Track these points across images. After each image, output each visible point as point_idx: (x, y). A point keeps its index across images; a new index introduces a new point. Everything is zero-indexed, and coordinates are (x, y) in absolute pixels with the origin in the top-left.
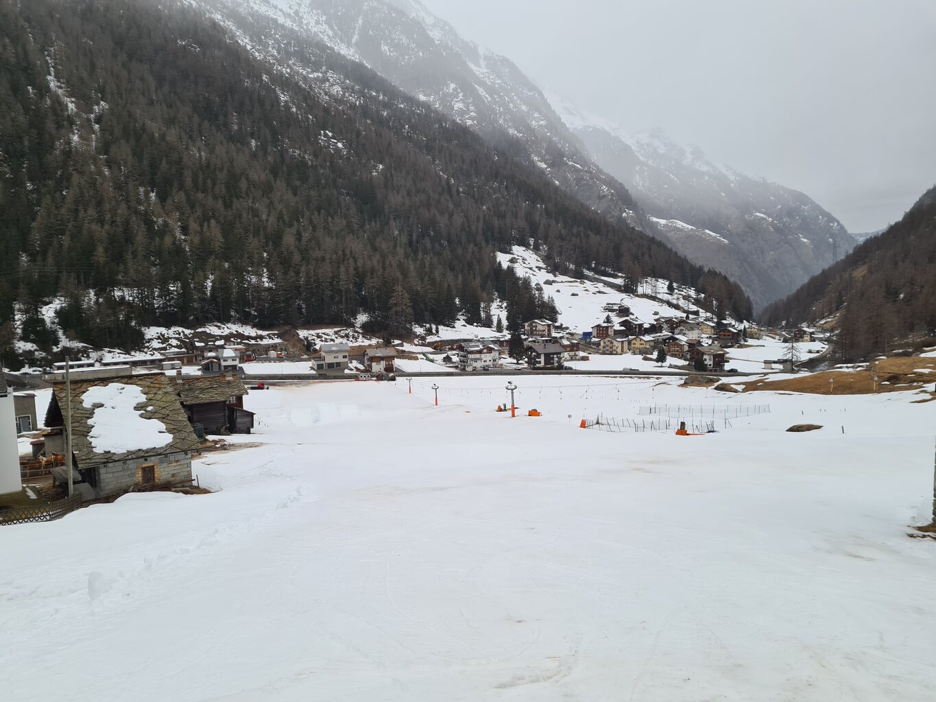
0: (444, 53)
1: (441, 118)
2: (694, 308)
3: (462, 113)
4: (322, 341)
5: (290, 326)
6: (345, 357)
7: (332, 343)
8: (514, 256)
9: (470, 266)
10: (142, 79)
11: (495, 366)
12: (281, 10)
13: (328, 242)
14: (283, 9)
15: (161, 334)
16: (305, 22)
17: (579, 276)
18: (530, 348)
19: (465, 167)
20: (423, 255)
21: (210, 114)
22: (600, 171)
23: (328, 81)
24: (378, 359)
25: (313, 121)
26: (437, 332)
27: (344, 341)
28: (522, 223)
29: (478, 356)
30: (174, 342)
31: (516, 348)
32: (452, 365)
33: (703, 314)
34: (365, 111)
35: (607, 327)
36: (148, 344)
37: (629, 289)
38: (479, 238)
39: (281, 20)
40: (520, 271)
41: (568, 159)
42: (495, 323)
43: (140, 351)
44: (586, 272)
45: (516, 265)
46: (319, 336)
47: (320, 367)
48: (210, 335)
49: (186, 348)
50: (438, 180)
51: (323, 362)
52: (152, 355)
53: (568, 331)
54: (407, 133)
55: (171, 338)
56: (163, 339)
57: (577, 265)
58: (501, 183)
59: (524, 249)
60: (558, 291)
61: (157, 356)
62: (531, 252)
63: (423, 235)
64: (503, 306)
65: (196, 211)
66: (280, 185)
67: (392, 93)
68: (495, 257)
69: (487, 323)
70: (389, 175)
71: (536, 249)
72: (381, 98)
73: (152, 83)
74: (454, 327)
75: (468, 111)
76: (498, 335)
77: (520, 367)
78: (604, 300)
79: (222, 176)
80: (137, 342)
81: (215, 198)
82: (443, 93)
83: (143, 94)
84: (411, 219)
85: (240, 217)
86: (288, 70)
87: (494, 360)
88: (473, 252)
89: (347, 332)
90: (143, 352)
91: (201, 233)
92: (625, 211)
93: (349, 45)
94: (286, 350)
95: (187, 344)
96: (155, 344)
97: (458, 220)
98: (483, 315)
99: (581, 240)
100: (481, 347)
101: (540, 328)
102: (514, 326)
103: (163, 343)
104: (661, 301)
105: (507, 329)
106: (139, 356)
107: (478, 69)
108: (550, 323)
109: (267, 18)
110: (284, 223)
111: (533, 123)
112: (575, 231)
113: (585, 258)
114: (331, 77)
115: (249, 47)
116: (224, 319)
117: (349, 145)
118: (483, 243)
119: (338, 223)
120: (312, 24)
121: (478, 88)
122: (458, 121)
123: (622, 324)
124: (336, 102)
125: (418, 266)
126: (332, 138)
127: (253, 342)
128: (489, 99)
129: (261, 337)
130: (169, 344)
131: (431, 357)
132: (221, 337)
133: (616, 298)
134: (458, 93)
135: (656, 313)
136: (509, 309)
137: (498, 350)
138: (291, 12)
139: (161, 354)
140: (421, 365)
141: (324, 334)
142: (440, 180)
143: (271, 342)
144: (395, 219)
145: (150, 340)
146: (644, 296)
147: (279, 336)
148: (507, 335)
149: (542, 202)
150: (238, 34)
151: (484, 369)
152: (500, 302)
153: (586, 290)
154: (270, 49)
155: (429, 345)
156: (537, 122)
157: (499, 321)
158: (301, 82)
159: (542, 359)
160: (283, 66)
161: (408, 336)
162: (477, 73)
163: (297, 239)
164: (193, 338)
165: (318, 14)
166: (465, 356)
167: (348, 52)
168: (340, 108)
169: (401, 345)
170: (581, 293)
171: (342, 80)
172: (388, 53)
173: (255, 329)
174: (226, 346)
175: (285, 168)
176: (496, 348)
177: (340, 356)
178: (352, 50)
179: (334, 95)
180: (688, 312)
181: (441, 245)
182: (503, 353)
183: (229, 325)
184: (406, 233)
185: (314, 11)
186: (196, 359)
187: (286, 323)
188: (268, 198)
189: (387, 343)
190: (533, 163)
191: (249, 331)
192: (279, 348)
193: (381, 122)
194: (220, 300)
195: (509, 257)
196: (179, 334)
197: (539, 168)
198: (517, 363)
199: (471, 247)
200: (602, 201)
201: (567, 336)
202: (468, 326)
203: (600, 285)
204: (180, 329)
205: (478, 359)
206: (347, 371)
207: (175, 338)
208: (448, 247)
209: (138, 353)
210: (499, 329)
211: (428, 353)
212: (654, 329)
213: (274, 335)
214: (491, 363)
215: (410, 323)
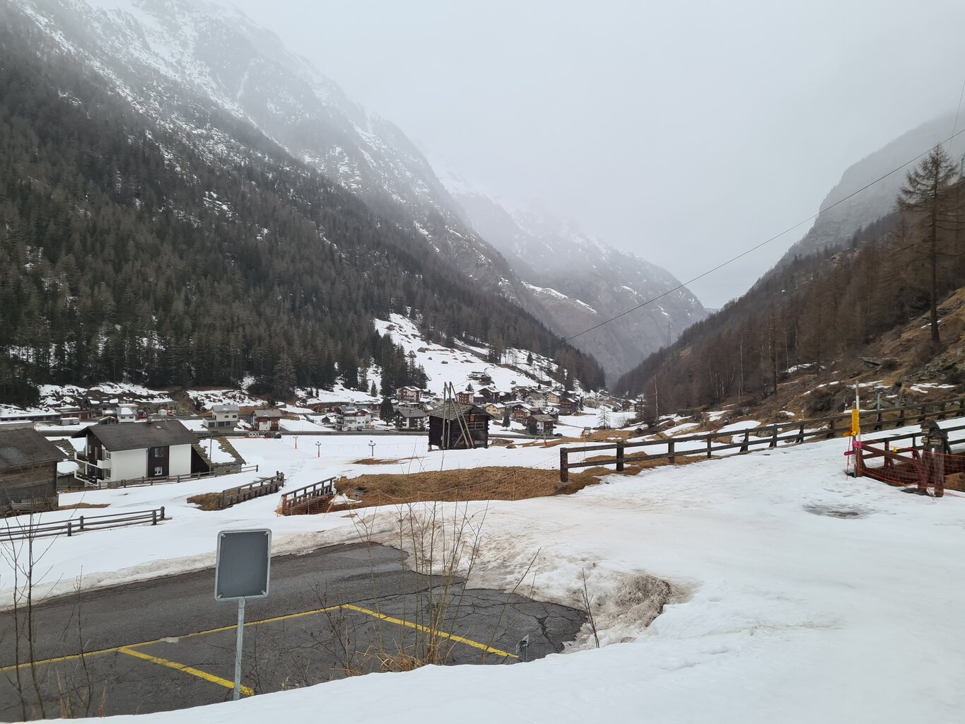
0: (331, 116)
1: (325, 183)
2: (547, 378)
3: (347, 176)
4: (210, 401)
5: (180, 387)
6: (234, 417)
7: (220, 404)
8: (391, 323)
9: (350, 334)
10: (25, 136)
11: (367, 427)
12: (163, 59)
13: (216, 308)
14: (165, 58)
15: (56, 391)
16: (188, 72)
17: (450, 345)
18: (398, 413)
19: (348, 234)
20: (305, 321)
21: (95, 172)
22: (480, 240)
23: (213, 138)
24: (265, 419)
25: (198, 181)
26: (317, 395)
27: (231, 402)
28: (400, 293)
29: (353, 418)
30: (68, 400)
31: (386, 411)
32: (330, 425)
33: (555, 384)
34: (250, 173)
35: (468, 395)
36: (43, 401)
37: (493, 359)
38: (359, 306)
39: (163, 70)
40: (396, 339)
41: (449, 227)
42: (370, 388)
43: (35, 407)
44: (457, 342)
45: (392, 332)
46: (207, 397)
47: (211, 425)
48: (103, 394)
49: (80, 405)
50: (321, 247)
51: (214, 421)
52: (47, 411)
53: (435, 397)
54: (292, 196)
55: (65, 396)
56: (58, 396)
57: (448, 335)
58: (383, 252)
59: (401, 316)
60: (430, 359)
61: (52, 412)
62: (408, 320)
63: (306, 300)
64: (379, 371)
65: (86, 274)
66: (167, 248)
67: (279, 155)
68: (373, 326)
69: (363, 388)
70: (273, 240)
71: (413, 318)
72: (266, 159)
73: (36, 140)
74: (333, 391)
75: (353, 175)
76: (372, 399)
77: (389, 428)
78: (470, 369)
79: (111, 239)
80: (31, 399)
81: (105, 262)
82: (329, 156)
83: (27, 151)
84: (295, 286)
85: (130, 280)
86: (172, 126)
87: (367, 422)
88: (353, 320)
89: (234, 393)
90: (38, 408)
91: (92, 295)
92: (501, 280)
93: (233, 100)
94: (175, 409)
95: (82, 402)
96: (50, 401)
97: (340, 287)
98: (359, 379)
99: (453, 312)
100: (356, 410)
101: (409, 393)
102: (387, 391)
103: (57, 400)
104: (520, 371)
105: (381, 393)
106: (34, 412)
107: (364, 133)
108: (419, 389)
109: (148, 68)
110: (172, 287)
111: (417, 189)
112: (448, 303)
113: (456, 328)
114: (216, 135)
115: (130, 99)
116: (117, 379)
117: (233, 207)
118: (363, 311)
119: (224, 289)
120: (196, 75)
121: (364, 152)
122: (343, 185)
123: (482, 392)
124: (220, 161)
125: (301, 332)
126: (217, 199)
127: (144, 401)
128: (375, 164)
129: (153, 397)
130: (64, 402)
131: (311, 417)
132: (115, 396)
133: (481, 366)
134: (344, 157)
135: (513, 383)
136: (384, 375)
137: (371, 414)
138: (173, 61)
139: (56, 410)
140: (302, 425)
141: (212, 395)
142: (324, 246)
143: (161, 401)
144: (279, 285)
145: (45, 397)
146: (507, 366)
147: (169, 396)
148: (380, 399)
149: (420, 272)
150: (118, 83)
151: (358, 430)
152: (376, 367)
153: (456, 359)
154: (152, 101)
155: (310, 407)
156: (420, 190)
157: (374, 386)
158: (184, 139)
159: (407, 422)
160: (166, 121)
161: (291, 399)
162: (363, 137)
163: (186, 304)
164: (87, 396)
165: (201, 65)
166: (341, 418)
167: (233, 108)
168: (225, 167)
169: (285, 406)
170: (451, 362)
171: (227, 139)
172: (274, 111)
173: (146, 389)
174: (119, 405)
175: (171, 231)
176: (369, 412)
177: (230, 416)
178: (237, 105)
179: (219, 154)
180: (541, 382)
181: (323, 311)
182: (376, 415)
183: (122, 385)
184: (289, 299)
185: (197, 61)
186: (90, 416)
187: (175, 384)
188: (156, 262)
189: (272, 405)
190: (416, 231)
191: (140, 390)
192: (169, 407)
193: (266, 185)
194: (114, 362)
195: (386, 324)
196: (73, 392)
197: (421, 235)
198: (387, 425)
199: (351, 315)
200: (480, 269)
201: (434, 401)
202: (345, 389)
203: (468, 355)
204: (74, 388)
205: (353, 421)
206: (236, 429)
207: (69, 396)
208: (329, 314)
209: (33, 409)
210: (374, 393)
211: (308, 414)
212: (508, 397)
213: (165, 394)
214: (364, 425)
215: (293, 387)
